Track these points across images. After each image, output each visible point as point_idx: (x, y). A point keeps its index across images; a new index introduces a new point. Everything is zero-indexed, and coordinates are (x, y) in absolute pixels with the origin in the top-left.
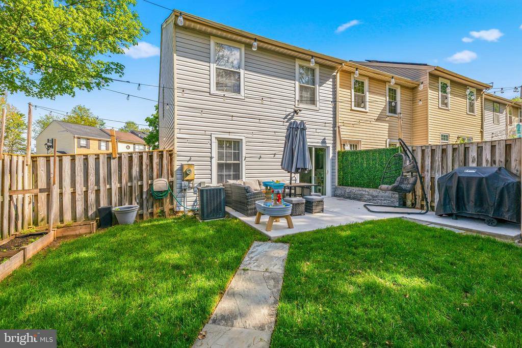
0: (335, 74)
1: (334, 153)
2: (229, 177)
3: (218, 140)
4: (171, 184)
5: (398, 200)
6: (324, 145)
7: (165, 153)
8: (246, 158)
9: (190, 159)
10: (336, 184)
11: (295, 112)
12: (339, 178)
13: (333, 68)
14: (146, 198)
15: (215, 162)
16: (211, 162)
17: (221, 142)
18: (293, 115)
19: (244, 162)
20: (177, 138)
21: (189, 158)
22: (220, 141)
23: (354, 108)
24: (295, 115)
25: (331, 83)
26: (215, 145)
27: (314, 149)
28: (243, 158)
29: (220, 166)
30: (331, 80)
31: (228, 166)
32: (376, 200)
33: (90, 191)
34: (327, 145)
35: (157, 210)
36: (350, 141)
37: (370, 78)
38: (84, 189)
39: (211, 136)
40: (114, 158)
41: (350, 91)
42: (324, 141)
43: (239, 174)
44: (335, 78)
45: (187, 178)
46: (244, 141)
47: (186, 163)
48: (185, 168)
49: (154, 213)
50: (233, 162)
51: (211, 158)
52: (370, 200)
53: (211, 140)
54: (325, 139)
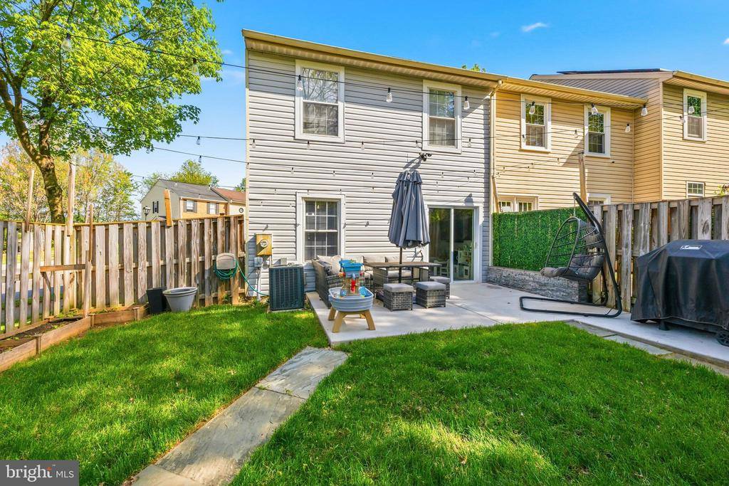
0: (488, 97)
1: (486, 216)
2: (322, 252)
3: (306, 202)
4: (242, 260)
5: (577, 292)
6: (469, 204)
7: (232, 219)
8: (345, 224)
9: (267, 227)
10: (490, 263)
11: (423, 157)
12: (494, 255)
13: (485, 89)
14: (209, 278)
15: (302, 230)
16: (295, 230)
17: (310, 204)
18: (419, 163)
19: (343, 231)
20: (250, 199)
21: (265, 225)
22: (309, 202)
23: (524, 147)
24: (422, 161)
25: (482, 112)
26: (302, 207)
27: (452, 211)
28: (342, 226)
29: (310, 237)
30: (482, 107)
31: (321, 237)
32: (545, 290)
33: (140, 268)
34: (475, 205)
35: (222, 294)
36: (517, 198)
37: (555, 100)
38: (134, 266)
39: (296, 195)
40: (169, 227)
41: (518, 122)
42: (469, 199)
43: (337, 248)
44: (488, 104)
45: (262, 252)
46: (343, 202)
47: (261, 232)
48: (259, 239)
49: (219, 297)
50: (327, 231)
51: (296, 225)
52: (536, 289)
53: (296, 201)
54: (470, 196)
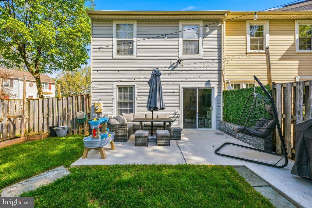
0: (220, 25)
1: (219, 92)
2: (126, 111)
3: (118, 87)
4: (89, 114)
6: (208, 86)
7: (84, 96)
8: (137, 98)
9: (100, 99)
10: (222, 119)
11: (179, 62)
12: (224, 114)
13: (219, 21)
14: (75, 122)
15: (116, 101)
16: (113, 101)
18: (177, 65)
19: (136, 101)
20: (93, 87)
21: (99, 99)
22: (120, 87)
23: (249, 51)
24: (179, 64)
25: (216, 33)
26: (116, 90)
27: (198, 89)
28: (136, 99)
29: (120, 104)
30: (216, 31)
31: (126, 104)
34: (212, 86)
35: (81, 130)
39: (113, 84)
40: (60, 100)
41: (245, 37)
42: (208, 83)
43: (133, 109)
44: (220, 29)
45: (97, 111)
46: (136, 87)
47: (97, 102)
48: (96, 105)
49: (79, 131)
50: (128, 101)
51: (113, 98)
53: (113, 87)
54: (209, 81)
